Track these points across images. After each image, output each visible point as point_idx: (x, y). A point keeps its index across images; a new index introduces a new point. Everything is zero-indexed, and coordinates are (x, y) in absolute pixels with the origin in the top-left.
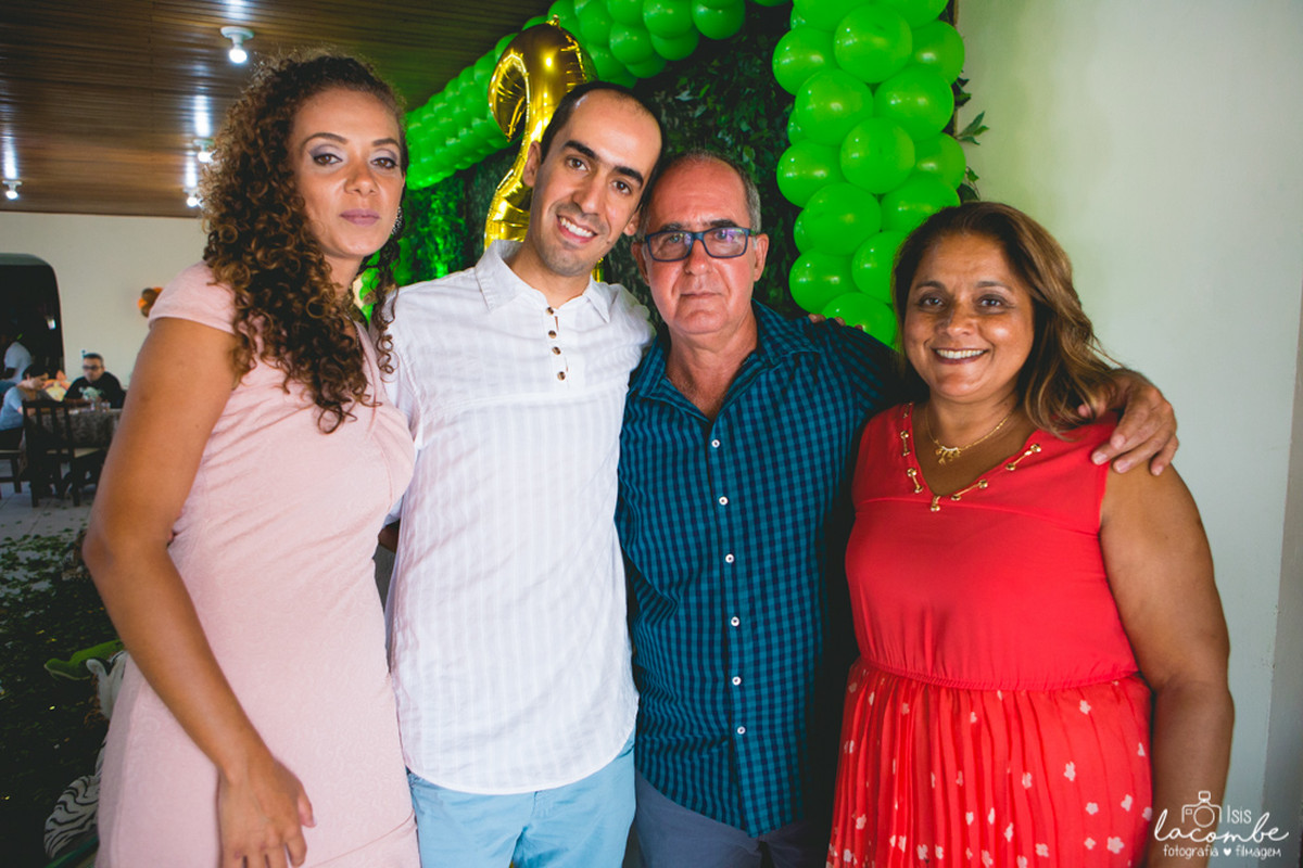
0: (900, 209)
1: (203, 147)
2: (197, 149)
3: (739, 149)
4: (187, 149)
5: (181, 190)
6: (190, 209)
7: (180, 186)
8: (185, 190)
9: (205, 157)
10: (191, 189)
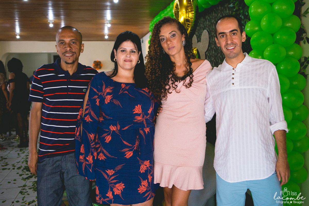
0: (278, 37)
1: (109, 23)
2: (107, 23)
3: (245, 20)
4: (105, 23)
5: (103, 34)
6: (106, 39)
7: (103, 33)
8: (105, 34)
9: (109, 25)
10: (106, 34)
